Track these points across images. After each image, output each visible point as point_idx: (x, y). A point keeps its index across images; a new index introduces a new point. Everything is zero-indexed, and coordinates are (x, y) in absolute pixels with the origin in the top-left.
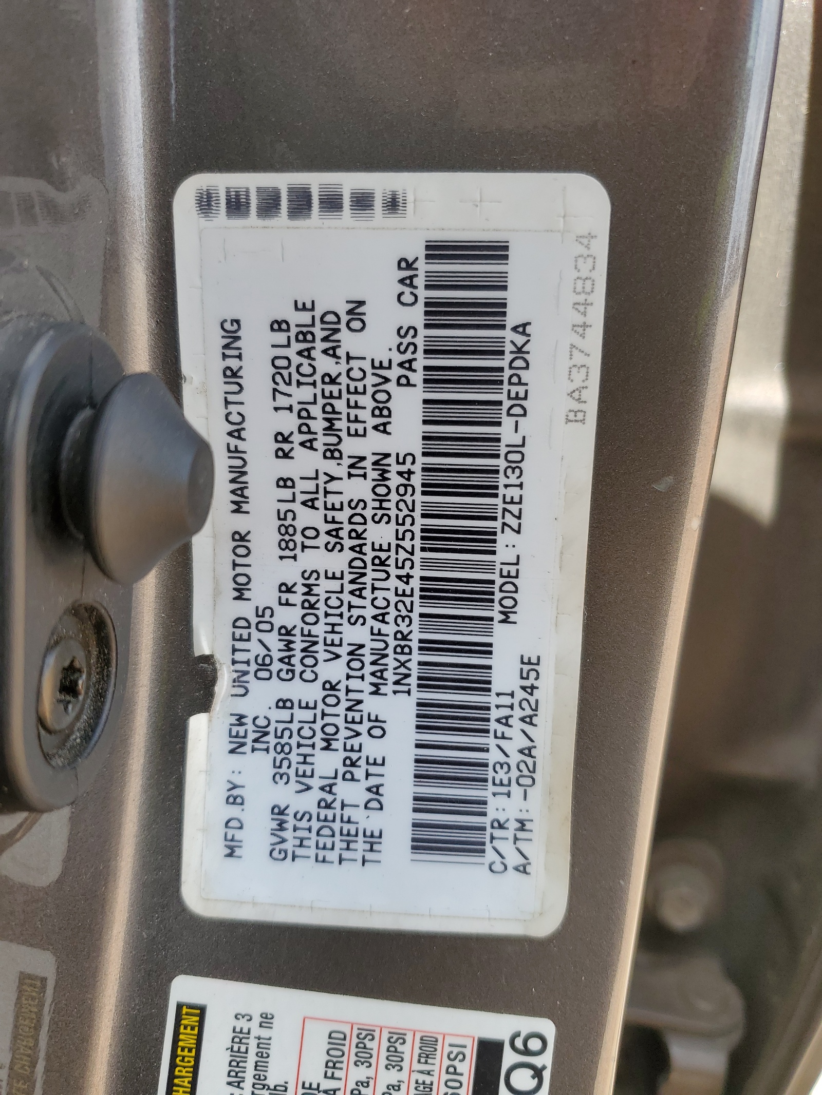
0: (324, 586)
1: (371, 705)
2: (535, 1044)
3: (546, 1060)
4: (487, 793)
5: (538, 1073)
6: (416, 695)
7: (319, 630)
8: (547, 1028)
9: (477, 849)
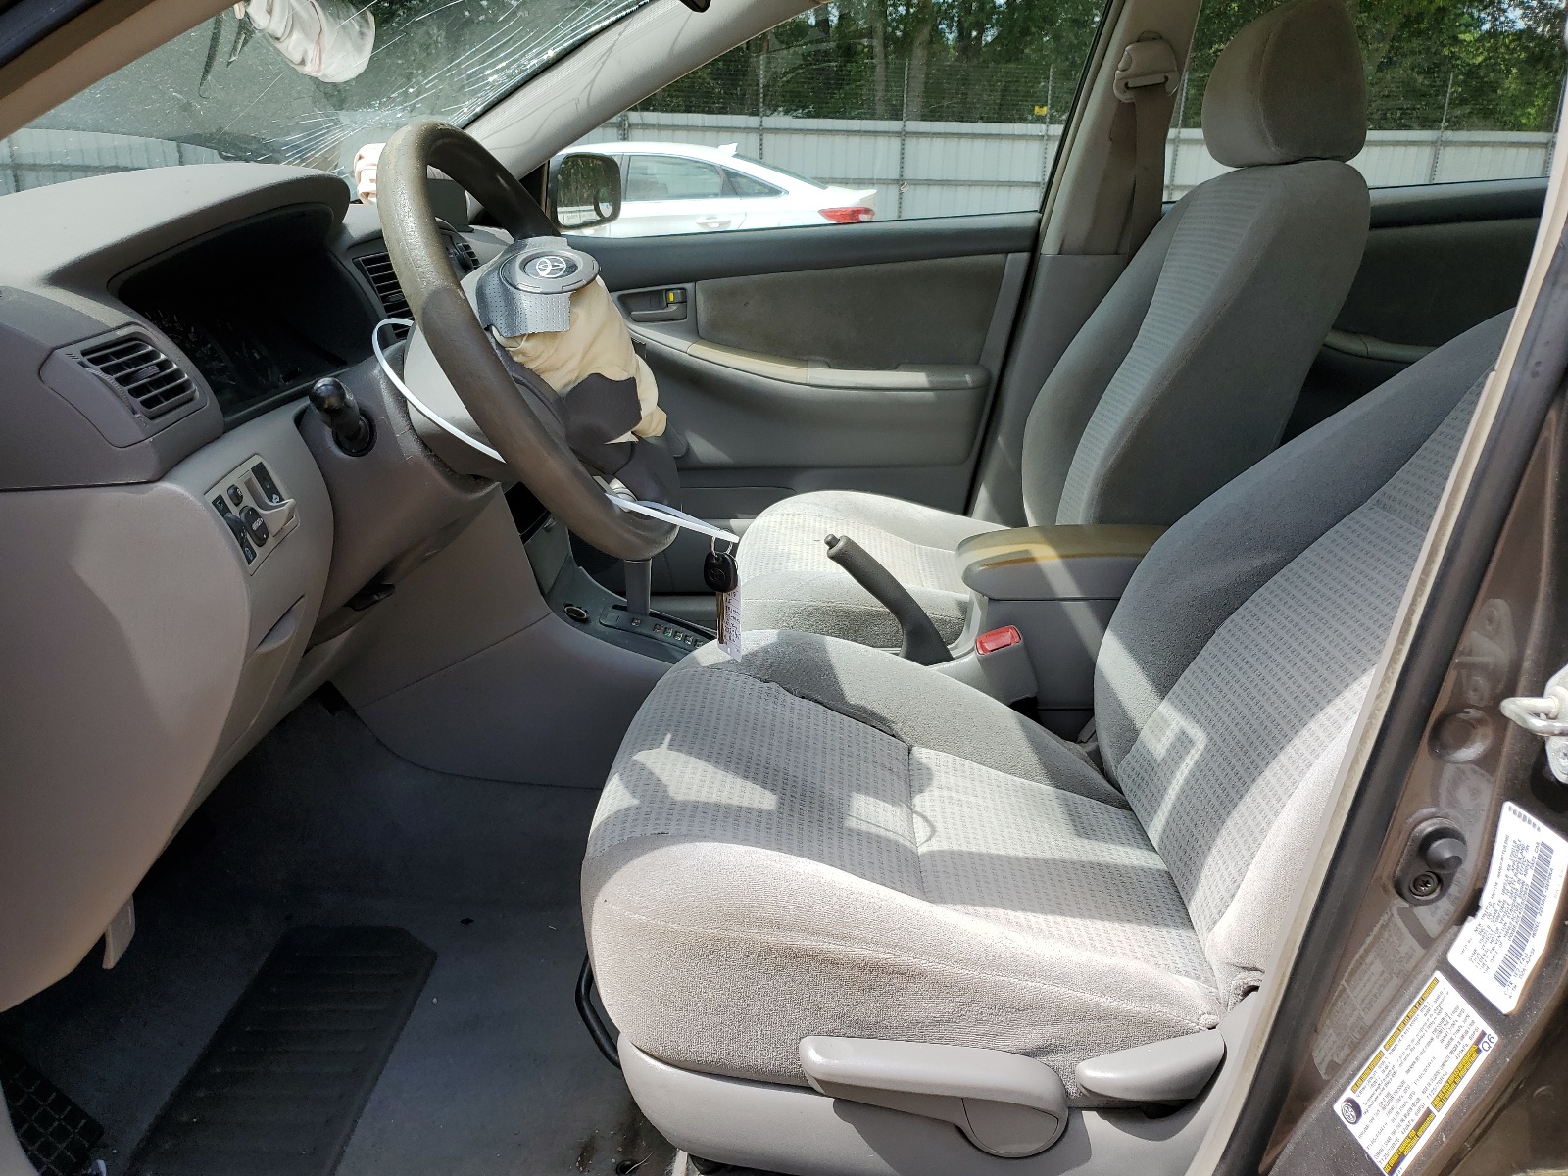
0: (1506, 905)
1: (1502, 939)
2: (1492, 1040)
3: (1492, 1045)
4: (1513, 974)
5: (1489, 1047)
6: (1511, 943)
7: (1502, 914)
8: (1496, 1038)
9: (1504, 985)
